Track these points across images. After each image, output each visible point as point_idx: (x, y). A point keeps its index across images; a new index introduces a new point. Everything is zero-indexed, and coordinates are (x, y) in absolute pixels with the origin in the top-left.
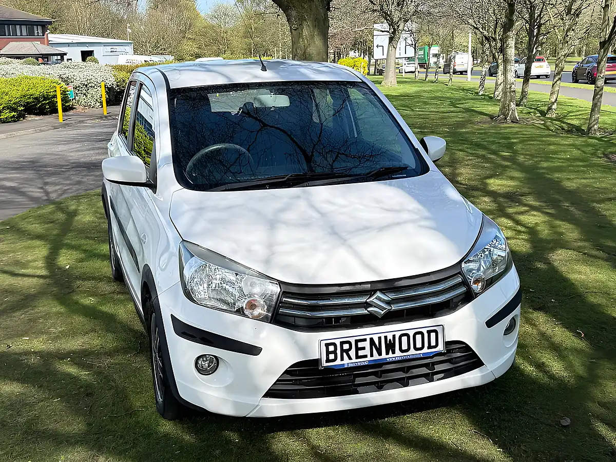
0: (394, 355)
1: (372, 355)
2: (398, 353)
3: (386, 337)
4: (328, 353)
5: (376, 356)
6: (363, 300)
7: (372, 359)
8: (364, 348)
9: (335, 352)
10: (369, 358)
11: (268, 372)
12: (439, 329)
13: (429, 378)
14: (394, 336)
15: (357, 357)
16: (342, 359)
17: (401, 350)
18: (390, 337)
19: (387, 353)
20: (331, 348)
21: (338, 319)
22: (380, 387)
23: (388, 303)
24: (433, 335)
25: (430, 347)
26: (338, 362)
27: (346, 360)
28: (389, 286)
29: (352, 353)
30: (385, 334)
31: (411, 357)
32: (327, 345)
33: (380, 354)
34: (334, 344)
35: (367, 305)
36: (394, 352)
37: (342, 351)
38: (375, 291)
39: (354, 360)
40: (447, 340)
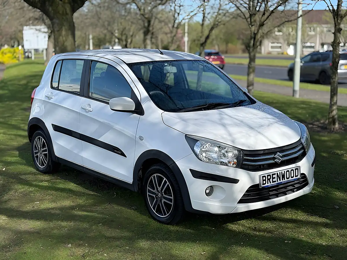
0: (285, 181)
1: (277, 181)
2: (286, 180)
3: (282, 172)
4: (263, 180)
5: (279, 181)
6: (272, 156)
7: (278, 182)
8: (275, 178)
9: (265, 180)
10: (276, 182)
11: (240, 191)
12: (299, 168)
13: (293, 191)
14: (284, 172)
15: (273, 182)
16: (268, 183)
17: (287, 178)
18: (283, 172)
19: (282, 180)
20: (264, 178)
21: (263, 165)
22: (277, 196)
23: (281, 157)
24: (297, 170)
25: (296, 176)
26: (267, 185)
27: (269, 184)
28: (281, 149)
29: (271, 180)
30: (281, 171)
31: (290, 181)
32: (263, 177)
33: (280, 180)
34: (265, 176)
35: (274, 158)
36: (284, 179)
37: (268, 179)
38: (276, 152)
39: (272, 183)
40: (301, 173)
